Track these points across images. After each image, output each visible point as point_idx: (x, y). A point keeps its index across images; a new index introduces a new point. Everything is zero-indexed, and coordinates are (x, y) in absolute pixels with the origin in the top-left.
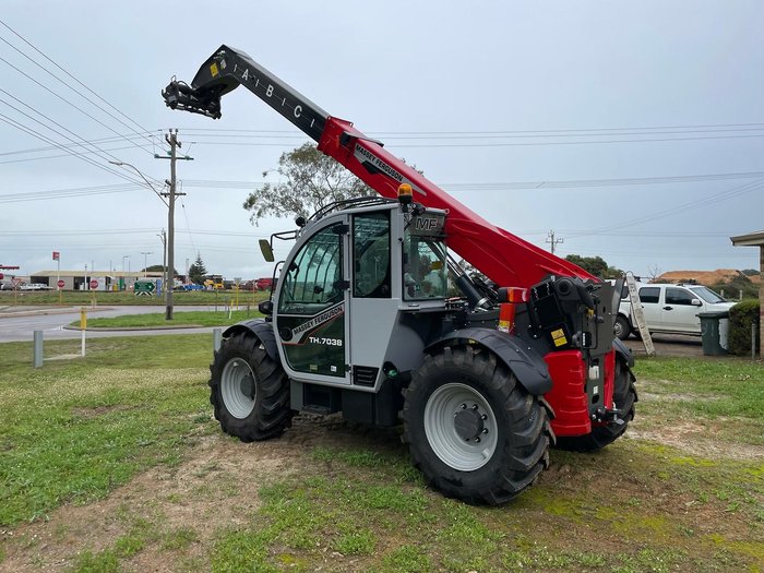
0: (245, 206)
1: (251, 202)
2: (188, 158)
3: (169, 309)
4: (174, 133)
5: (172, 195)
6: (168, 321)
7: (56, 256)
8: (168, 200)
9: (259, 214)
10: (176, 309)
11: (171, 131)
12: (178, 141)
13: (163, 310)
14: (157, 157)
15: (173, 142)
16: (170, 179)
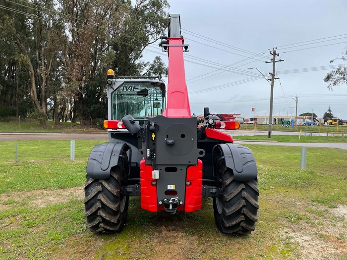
0: (326, 80)
1: (328, 78)
2: (280, 61)
3: (270, 133)
4: (275, 50)
5: (273, 79)
6: (270, 139)
7: (253, 110)
8: (271, 82)
9: (335, 84)
10: (273, 133)
11: (274, 49)
12: (277, 53)
13: (266, 133)
14: (267, 62)
15: (275, 54)
16: (272, 72)
